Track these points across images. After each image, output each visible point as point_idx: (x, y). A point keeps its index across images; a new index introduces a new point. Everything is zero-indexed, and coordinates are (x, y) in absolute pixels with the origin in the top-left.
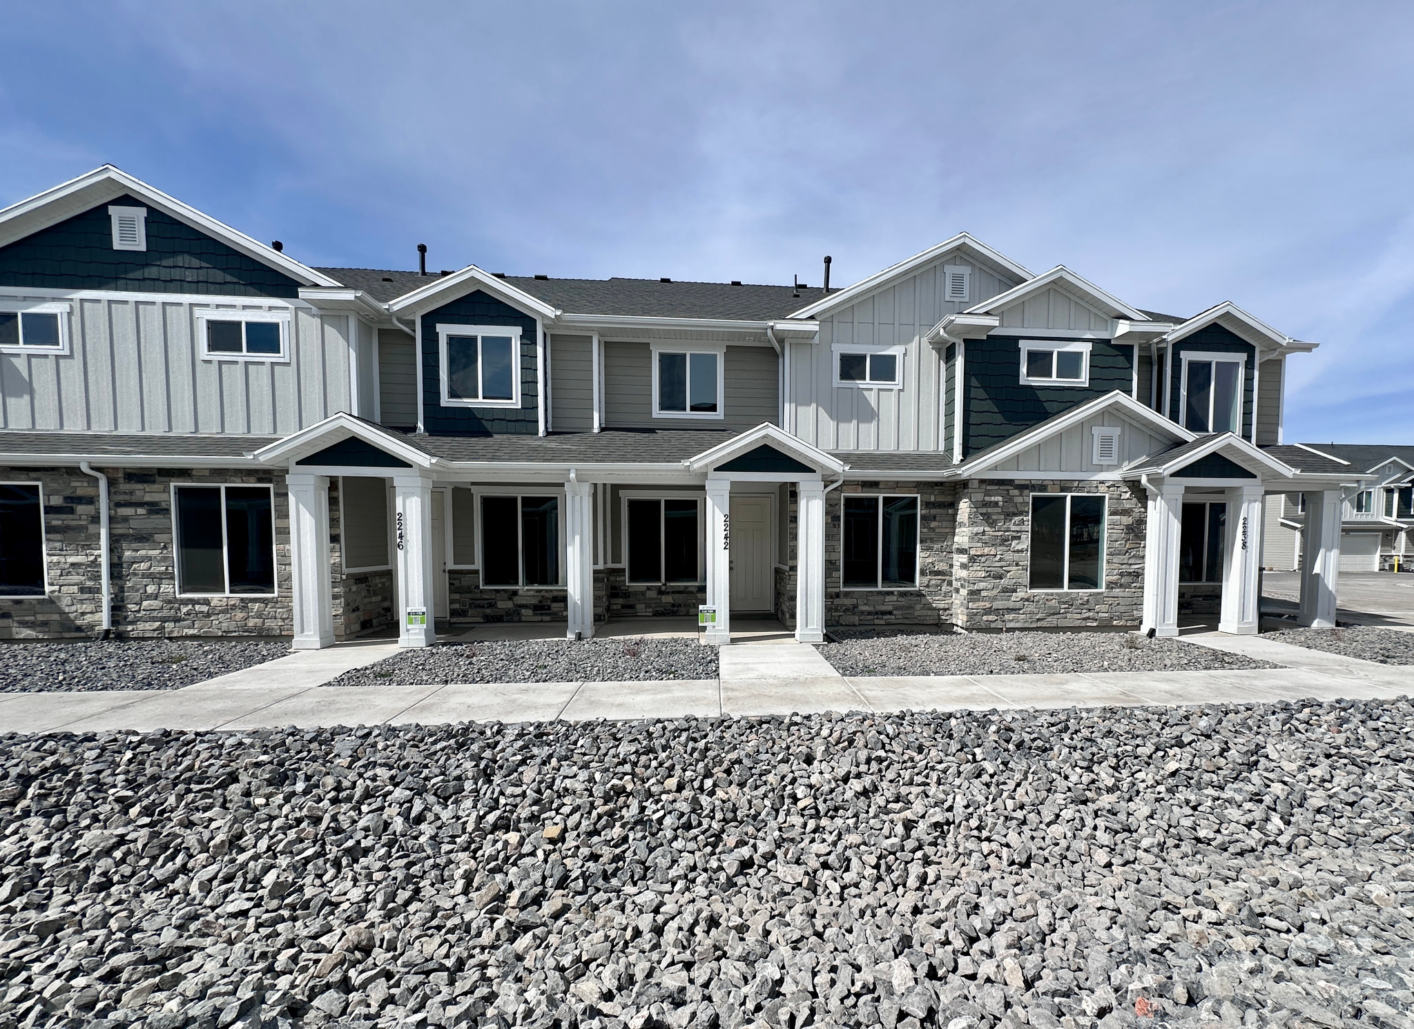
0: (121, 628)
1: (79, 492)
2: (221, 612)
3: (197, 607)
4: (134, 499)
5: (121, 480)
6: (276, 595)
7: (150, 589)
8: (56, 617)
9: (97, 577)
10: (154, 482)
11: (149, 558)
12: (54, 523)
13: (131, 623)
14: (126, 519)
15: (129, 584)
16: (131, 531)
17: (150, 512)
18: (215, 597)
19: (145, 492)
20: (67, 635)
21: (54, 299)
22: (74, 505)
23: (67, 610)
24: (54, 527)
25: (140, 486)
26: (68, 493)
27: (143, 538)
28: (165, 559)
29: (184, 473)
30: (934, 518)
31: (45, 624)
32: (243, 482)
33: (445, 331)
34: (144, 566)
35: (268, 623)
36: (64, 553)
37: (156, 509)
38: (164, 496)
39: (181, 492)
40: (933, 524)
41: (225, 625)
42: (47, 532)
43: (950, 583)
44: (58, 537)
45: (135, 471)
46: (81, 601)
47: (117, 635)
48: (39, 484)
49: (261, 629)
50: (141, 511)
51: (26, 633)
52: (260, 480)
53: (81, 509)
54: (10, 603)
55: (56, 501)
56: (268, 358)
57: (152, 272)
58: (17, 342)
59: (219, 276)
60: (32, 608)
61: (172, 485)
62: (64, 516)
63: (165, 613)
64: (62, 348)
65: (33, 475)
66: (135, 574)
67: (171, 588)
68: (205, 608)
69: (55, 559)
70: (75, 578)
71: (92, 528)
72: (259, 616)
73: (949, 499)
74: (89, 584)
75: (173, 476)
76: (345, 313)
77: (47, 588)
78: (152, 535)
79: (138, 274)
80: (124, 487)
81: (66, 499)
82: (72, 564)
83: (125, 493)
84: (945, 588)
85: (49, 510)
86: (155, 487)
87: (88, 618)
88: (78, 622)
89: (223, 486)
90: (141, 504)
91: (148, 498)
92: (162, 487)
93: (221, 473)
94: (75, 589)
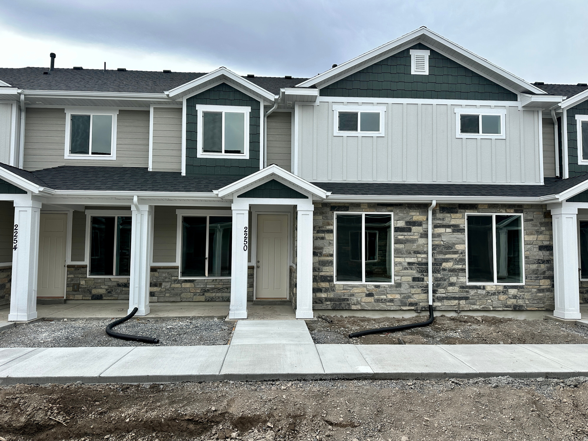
4: (444, 223)
5: (438, 211)
6: (524, 284)
9: (423, 271)
10: (457, 212)
11: (452, 259)
12: (400, 237)
14: (439, 235)
15: (441, 275)
16: (442, 243)
17: (453, 231)
19: (452, 218)
20: (403, 308)
21: (378, 104)
22: (411, 227)
23: (404, 292)
24: (399, 240)
25: (448, 215)
26: (408, 219)
27: (449, 247)
28: (462, 260)
29: (473, 206)
32: (506, 212)
33: (580, 118)
35: (521, 302)
36: (404, 256)
37: (457, 229)
38: (463, 220)
39: (470, 218)
41: (494, 303)
44: (402, 246)
45: (446, 206)
46: (413, 286)
49: (516, 305)
50: (449, 230)
51: (381, 306)
52: (516, 211)
53: (414, 229)
54: (373, 287)
55: (401, 224)
56: (493, 136)
61: (466, 214)
62: (406, 233)
64: (381, 132)
65: (389, 208)
66: (445, 269)
67: (464, 279)
68: (483, 292)
74: (417, 275)
75: (467, 209)
76: (537, 109)
78: (454, 245)
80: (439, 215)
81: (407, 223)
82: (409, 263)
83: (440, 219)
85: (397, 229)
86: (458, 215)
87: (415, 298)
89: (494, 215)
90: (449, 226)
91: (453, 222)
92: (461, 215)
93: (493, 206)
94: (410, 279)
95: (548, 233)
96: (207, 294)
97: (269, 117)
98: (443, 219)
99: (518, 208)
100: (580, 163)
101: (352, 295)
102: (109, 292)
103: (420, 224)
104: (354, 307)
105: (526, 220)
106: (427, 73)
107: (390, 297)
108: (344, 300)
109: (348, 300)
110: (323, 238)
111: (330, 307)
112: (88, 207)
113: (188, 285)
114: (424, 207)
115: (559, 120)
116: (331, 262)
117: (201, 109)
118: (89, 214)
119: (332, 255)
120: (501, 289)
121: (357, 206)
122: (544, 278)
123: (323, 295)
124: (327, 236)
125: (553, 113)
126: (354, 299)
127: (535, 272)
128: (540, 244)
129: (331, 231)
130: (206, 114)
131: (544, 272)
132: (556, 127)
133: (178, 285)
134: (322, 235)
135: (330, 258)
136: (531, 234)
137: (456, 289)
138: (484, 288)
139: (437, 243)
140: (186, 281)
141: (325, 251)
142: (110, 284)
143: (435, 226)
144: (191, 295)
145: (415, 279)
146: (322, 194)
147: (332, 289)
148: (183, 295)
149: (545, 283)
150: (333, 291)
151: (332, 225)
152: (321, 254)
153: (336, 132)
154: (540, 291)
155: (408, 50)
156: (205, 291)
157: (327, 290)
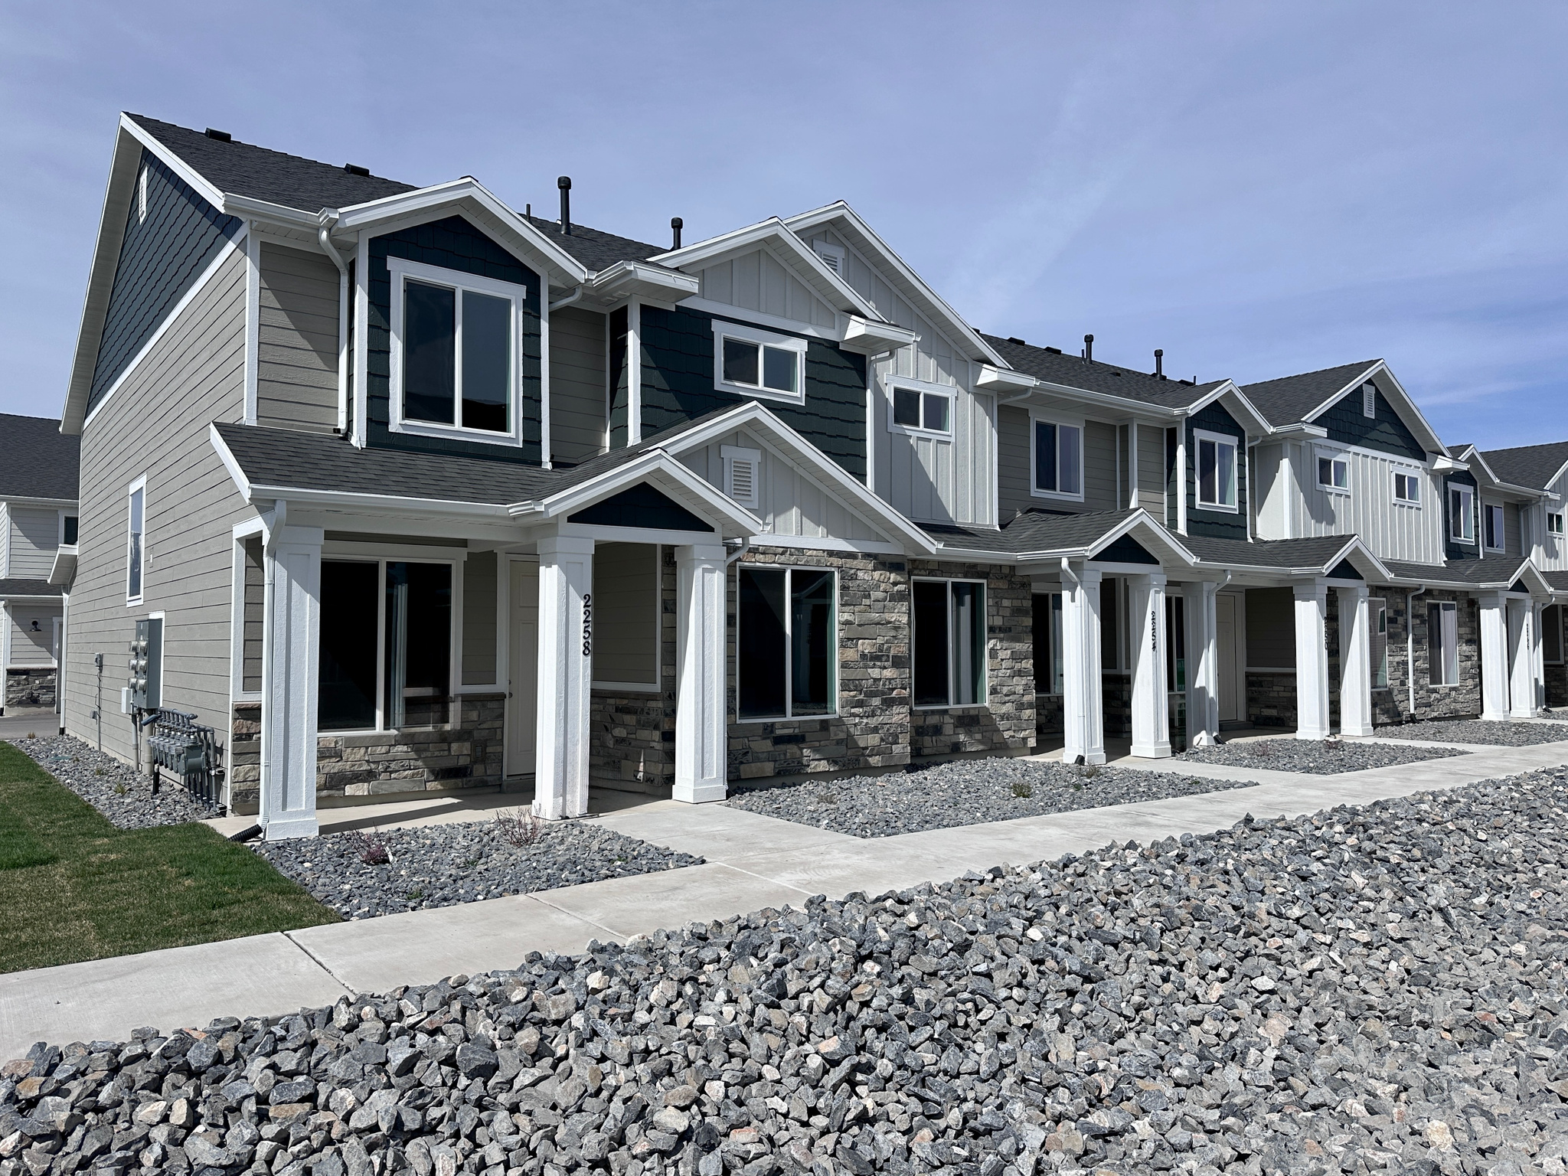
1: (1400, 606)
2: (1443, 697)
3: (1436, 695)
4: (1417, 612)
7: (1423, 681)
8: (1391, 705)
11: (1422, 657)
14: (1415, 627)
17: (1422, 622)
18: (1440, 687)
20: (1394, 720)
21: (1346, 451)
23: (1395, 699)
26: (1395, 607)
28: (1426, 657)
31: (1387, 711)
34: (1420, 663)
35: (1457, 706)
39: (1429, 606)
41: (1444, 709)
42: (1388, 638)
44: (1391, 641)
46: (1399, 692)
48: (1384, 599)
49: (1454, 711)
50: (1419, 621)
51: (1380, 718)
53: (1400, 619)
59: (1396, 439)
60: (1384, 699)
63: (1427, 700)
67: (1427, 680)
69: (1391, 659)
70: (1397, 673)
71: (1405, 635)
72: (1454, 700)
74: (1402, 678)
77: (1387, 682)
78: (1422, 639)
79: (1372, 437)
86: (1423, 603)
87: (1401, 706)
88: (1399, 708)
89: (1442, 603)
90: (1419, 617)
91: (1421, 611)
94: (1397, 682)
98: (1416, 607)
103: (1403, 613)
106: (1374, 417)
114: (1408, 591)
117: (1198, 434)
137: (1425, 692)
139: (1414, 636)
143: (1412, 617)
145: (1401, 682)
153: (1317, 484)
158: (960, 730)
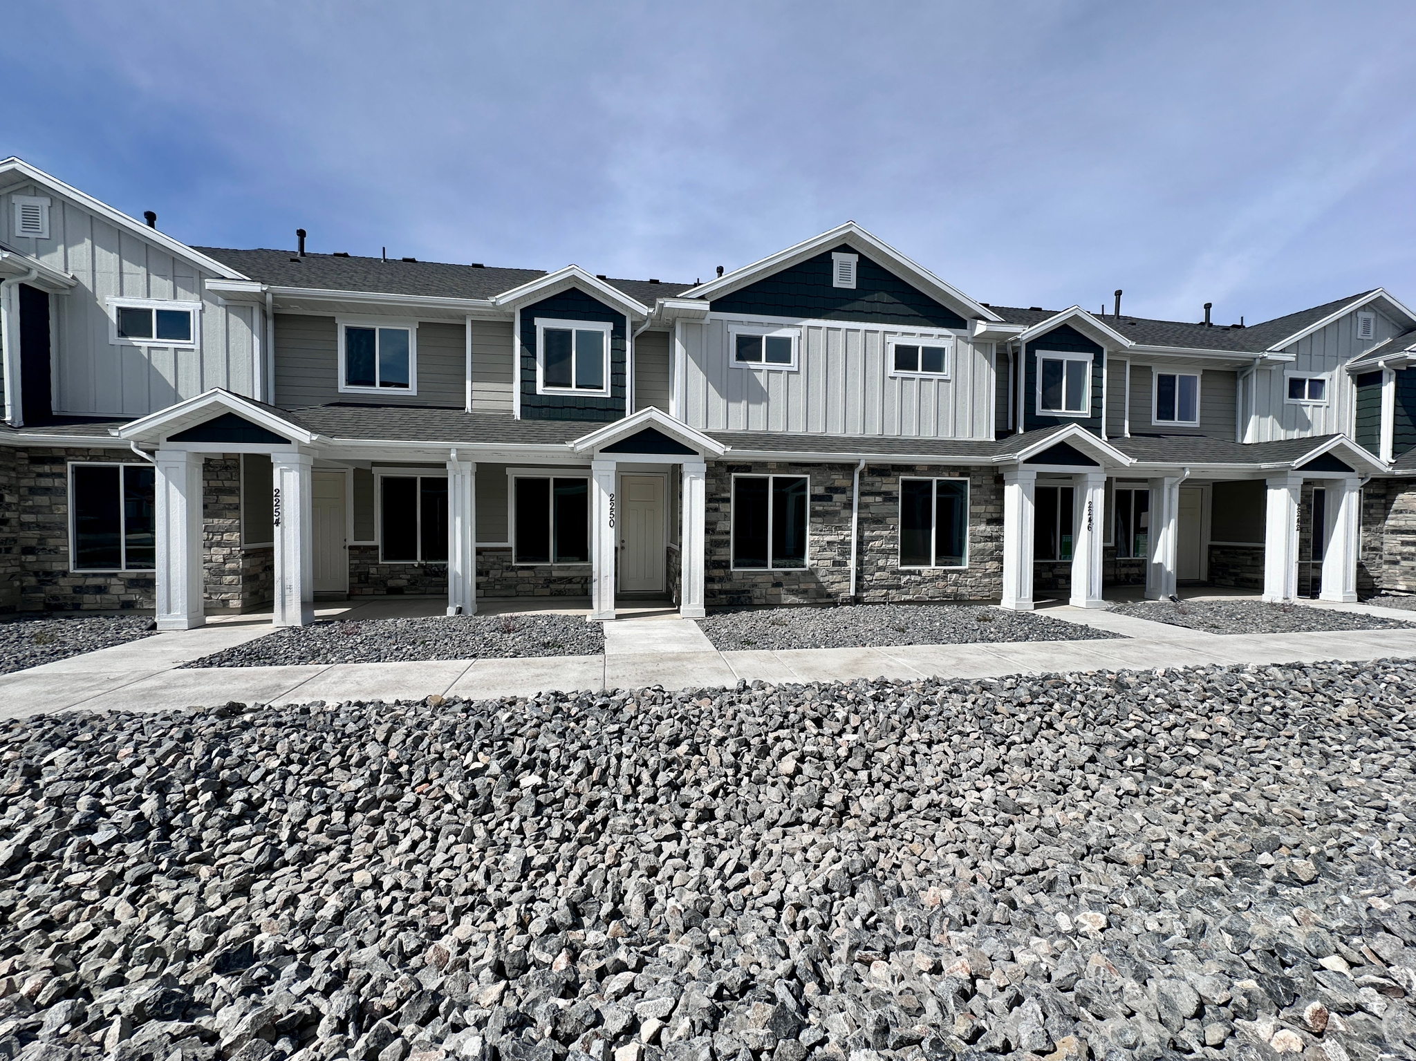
0: (859, 595)
1: (837, 484)
2: (931, 581)
3: (913, 578)
4: (874, 489)
5: (866, 475)
6: (967, 567)
7: (881, 563)
8: (813, 586)
9: (845, 553)
10: (889, 477)
11: (882, 537)
12: (818, 508)
13: (867, 590)
14: (867, 506)
15: (866, 558)
16: (870, 515)
17: (885, 500)
18: (924, 569)
19: (883, 484)
20: (820, 601)
21: (789, 326)
22: (832, 495)
23: (821, 580)
24: (816, 512)
25: (879, 479)
26: (828, 484)
27: (879, 521)
28: (894, 538)
29: (909, 468)
30: (1372, 507)
31: (805, 591)
32: (950, 476)
33: (1041, 355)
34: (877, 543)
35: (962, 590)
36: (822, 533)
37: (889, 497)
38: (896, 486)
39: (905, 483)
40: (1372, 511)
41: (931, 593)
42: (811, 516)
43: (1381, 557)
44: (820, 520)
45: (877, 467)
46: (832, 573)
47: (856, 601)
48: (808, 476)
49: (956, 595)
50: (878, 499)
51: (791, 599)
52: (961, 475)
53: (836, 497)
55: (820, 490)
56: (935, 375)
57: (857, 305)
58: (760, 360)
59: (904, 309)
60: (797, 579)
61: (901, 478)
62: (824, 503)
63: (890, 582)
64: (793, 365)
65: (805, 469)
66: (871, 550)
67: (895, 562)
68: (918, 578)
69: (816, 538)
70: (829, 554)
71: (844, 513)
72: (955, 584)
73: (1382, 491)
74: (838, 558)
75: (902, 471)
76: (990, 342)
77: (808, 561)
78: (885, 518)
79: (847, 307)
80: (868, 479)
81: (828, 489)
82: (828, 543)
83: (868, 484)
84: (1377, 560)
85: (813, 498)
86: (892, 479)
87: (835, 588)
88: (829, 590)
89: (935, 479)
90: (879, 494)
91: (884, 489)
92: (895, 479)
93: (935, 469)
94: (829, 563)
95: (999, 502)
96: (552, 586)
97: (639, 340)
98: (873, 485)
99: (964, 470)
100: (1038, 414)
101: (755, 585)
102: (413, 584)
103: (842, 490)
104: (756, 602)
105: (973, 486)
106: (854, 286)
107: (803, 586)
108: (744, 592)
109: (749, 591)
110: (716, 510)
111: (725, 602)
112: (375, 464)
113: (526, 574)
114: (849, 468)
115: (1016, 356)
116: (728, 542)
117: (542, 324)
118: (378, 473)
119: (728, 533)
120: (941, 573)
121: (762, 466)
122: (992, 560)
123: (716, 587)
124: (722, 507)
125: (1009, 348)
126: (757, 592)
127: (982, 552)
128: (989, 516)
129: (728, 500)
130: (548, 333)
131: (992, 553)
132: (1011, 365)
133: (512, 574)
134: (715, 505)
135: (724, 537)
136: (979, 504)
137: (884, 574)
138: (920, 573)
139: (863, 516)
140: (523, 568)
141: (720, 527)
142: (413, 572)
143: (862, 494)
144: (528, 587)
145: (835, 563)
146: (718, 449)
147: (729, 577)
148: (520, 588)
149: (992, 566)
150: (730, 580)
151: (729, 491)
152: (713, 531)
153: (733, 362)
154: (986, 575)
155: (829, 253)
156: (549, 581)
157: (721, 580)
158: (130, 591)
